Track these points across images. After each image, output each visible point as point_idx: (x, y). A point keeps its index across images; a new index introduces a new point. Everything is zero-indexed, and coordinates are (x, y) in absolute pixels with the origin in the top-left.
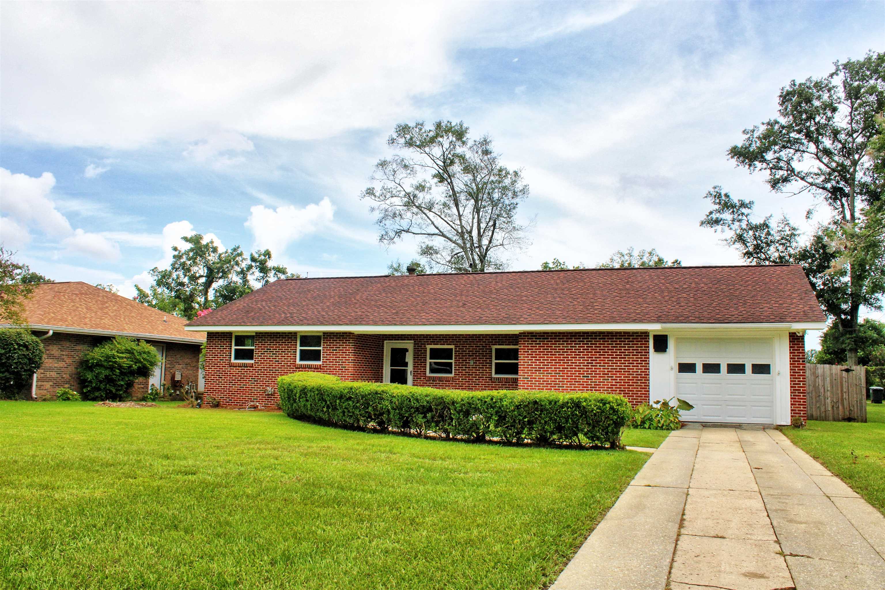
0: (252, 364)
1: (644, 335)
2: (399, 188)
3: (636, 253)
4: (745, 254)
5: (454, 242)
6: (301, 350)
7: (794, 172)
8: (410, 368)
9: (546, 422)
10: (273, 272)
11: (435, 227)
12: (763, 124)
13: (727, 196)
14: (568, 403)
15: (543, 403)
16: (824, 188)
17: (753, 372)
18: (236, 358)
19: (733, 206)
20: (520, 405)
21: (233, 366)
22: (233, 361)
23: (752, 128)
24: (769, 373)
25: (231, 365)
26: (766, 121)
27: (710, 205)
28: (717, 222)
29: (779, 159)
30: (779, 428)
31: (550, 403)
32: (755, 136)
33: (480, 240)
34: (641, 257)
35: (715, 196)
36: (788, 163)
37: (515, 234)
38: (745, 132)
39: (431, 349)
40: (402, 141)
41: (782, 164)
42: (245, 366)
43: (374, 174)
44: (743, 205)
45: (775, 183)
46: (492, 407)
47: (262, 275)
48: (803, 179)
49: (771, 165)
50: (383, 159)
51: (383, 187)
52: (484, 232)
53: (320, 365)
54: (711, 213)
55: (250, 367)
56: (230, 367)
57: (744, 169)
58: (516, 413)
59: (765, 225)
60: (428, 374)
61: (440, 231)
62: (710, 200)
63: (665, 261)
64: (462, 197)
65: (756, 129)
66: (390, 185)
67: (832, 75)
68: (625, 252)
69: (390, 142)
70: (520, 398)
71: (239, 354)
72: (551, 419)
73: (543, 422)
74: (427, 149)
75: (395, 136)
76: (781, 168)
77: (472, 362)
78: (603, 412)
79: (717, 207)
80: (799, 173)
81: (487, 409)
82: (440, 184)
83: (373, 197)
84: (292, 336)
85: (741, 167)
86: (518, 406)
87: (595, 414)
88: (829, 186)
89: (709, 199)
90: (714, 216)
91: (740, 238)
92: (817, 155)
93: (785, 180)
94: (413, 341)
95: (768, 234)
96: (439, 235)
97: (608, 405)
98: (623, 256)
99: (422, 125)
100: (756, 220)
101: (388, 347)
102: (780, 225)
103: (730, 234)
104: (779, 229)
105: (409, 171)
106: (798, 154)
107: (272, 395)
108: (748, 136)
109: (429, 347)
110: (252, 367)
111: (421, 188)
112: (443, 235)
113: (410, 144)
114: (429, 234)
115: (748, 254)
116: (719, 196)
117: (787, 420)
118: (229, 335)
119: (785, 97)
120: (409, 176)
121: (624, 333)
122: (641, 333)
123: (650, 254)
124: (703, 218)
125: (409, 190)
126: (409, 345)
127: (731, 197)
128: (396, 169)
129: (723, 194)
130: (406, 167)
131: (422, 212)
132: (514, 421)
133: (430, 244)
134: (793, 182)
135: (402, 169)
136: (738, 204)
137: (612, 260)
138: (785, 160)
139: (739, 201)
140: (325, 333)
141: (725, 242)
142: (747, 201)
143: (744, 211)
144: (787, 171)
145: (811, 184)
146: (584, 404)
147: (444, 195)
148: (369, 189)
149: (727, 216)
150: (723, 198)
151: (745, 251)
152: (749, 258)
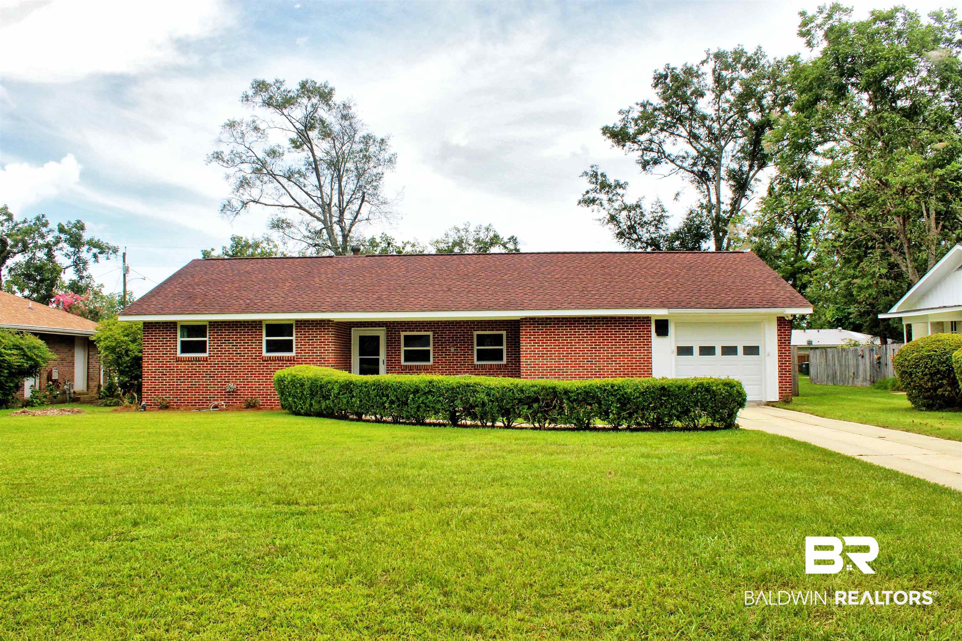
0: (207, 358)
1: (646, 320)
2: (251, 153)
3: (472, 229)
4: (618, 234)
5: (312, 215)
6: (267, 341)
7: (664, 155)
8: (382, 356)
9: (672, 407)
10: (86, 247)
11: (292, 198)
12: (637, 104)
13: (603, 175)
14: (697, 387)
15: (672, 389)
16: (692, 172)
17: (745, 354)
18: (183, 351)
19: (610, 186)
20: (646, 392)
21: (181, 361)
22: (179, 354)
23: (627, 108)
24: (758, 354)
25: (178, 360)
26: (640, 102)
27: (586, 185)
28: (593, 201)
29: (651, 141)
30: (770, 404)
31: (679, 388)
32: (630, 116)
33: (342, 213)
34: (478, 232)
35: (592, 175)
36: (660, 144)
37: (384, 208)
38: (620, 112)
39: (405, 336)
40: (259, 99)
41: (654, 146)
42: (198, 360)
43: (222, 137)
44: (618, 185)
45: (645, 165)
46: (612, 395)
47: (72, 249)
48: (672, 161)
49: (643, 147)
50: (231, 119)
51: (232, 152)
52: (347, 205)
53: (294, 357)
54: (587, 192)
55: (204, 361)
56: (177, 361)
57: (618, 150)
58: (641, 399)
59: (638, 206)
60: (403, 363)
61: (298, 203)
62: (586, 179)
63: (501, 237)
64: (323, 167)
65: (632, 110)
66: (241, 149)
67: (703, 63)
68: (461, 227)
69: (245, 99)
70: (645, 385)
71: (187, 347)
72: (679, 403)
73: (669, 406)
74: (285, 112)
75: (250, 92)
76: (652, 150)
77: (452, 350)
78: (731, 395)
79: (593, 186)
80: (669, 155)
81: (608, 397)
82: (294, 150)
83: (221, 162)
84: (256, 325)
85: (616, 147)
86: (643, 393)
87: (724, 397)
88: (695, 169)
89: (585, 177)
90: (591, 195)
91: (613, 218)
92: (689, 139)
93: (656, 162)
94: (385, 328)
95: (642, 215)
96: (296, 207)
97: (735, 389)
98: (459, 231)
99: (281, 83)
100: (630, 200)
101: (356, 334)
102: (654, 206)
103: (604, 214)
104: (653, 210)
105: (259, 134)
106: (672, 138)
107: (233, 392)
108: (624, 116)
109: (403, 334)
110: (207, 361)
111: (273, 153)
112: (301, 208)
113: (268, 103)
114: (283, 206)
115: (621, 235)
116: (595, 175)
117: (775, 397)
118: (174, 324)
119: (659, 79)
120: (259, 140)
121: (627, 318)
122: (643, 318)
123: (487, 229)
124: (580, 197)
125: (261, 155)
126: (381, 333)
127: (608, 177)
128: (244, 132)
129: (599, 173)
130: (256, 129)
131: (277, 180)
132: (638, 408)
133: (283, 216)
134: (663, 164)
135: (252, 132)
136: (613, 184)
137: (447, 235)
138: (658, 142)
139: (615, 181)
140: (297, 321)
141: (599, 222)
142: (622, 182)
143: (620, 191)
144: (658, 153)
145: (681, 167)
146: (714, 388)
147: (303, 163)
148: (217, 153)
149: (603, 197)
150: (599, 177)
151: (617, 231)
152: (621, 238)
